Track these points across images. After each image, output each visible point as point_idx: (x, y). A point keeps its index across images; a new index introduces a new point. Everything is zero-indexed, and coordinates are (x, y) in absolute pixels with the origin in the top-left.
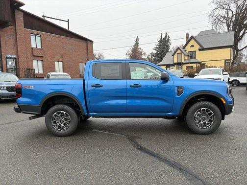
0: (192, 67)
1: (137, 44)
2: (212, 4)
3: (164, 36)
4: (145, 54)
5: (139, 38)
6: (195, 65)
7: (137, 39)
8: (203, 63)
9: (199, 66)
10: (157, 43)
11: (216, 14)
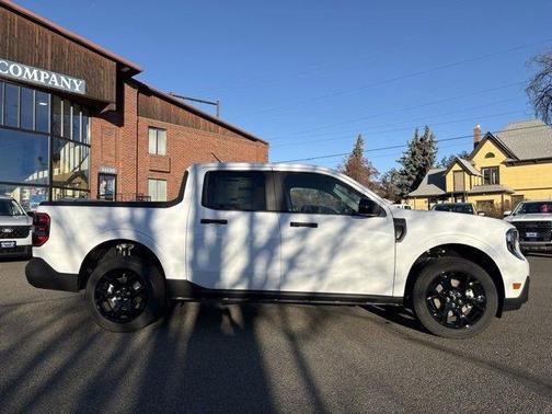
0: (492, 202)
1: (357, 153)
2: (534, 64)
3: (421, 134)
4: (376, 173)
5: (362, 138)
6: (497, 199)
7: (360, 141)
8: (517, 193)
9: (507, 201)
10: (407, 149)
11: (544, 86)
